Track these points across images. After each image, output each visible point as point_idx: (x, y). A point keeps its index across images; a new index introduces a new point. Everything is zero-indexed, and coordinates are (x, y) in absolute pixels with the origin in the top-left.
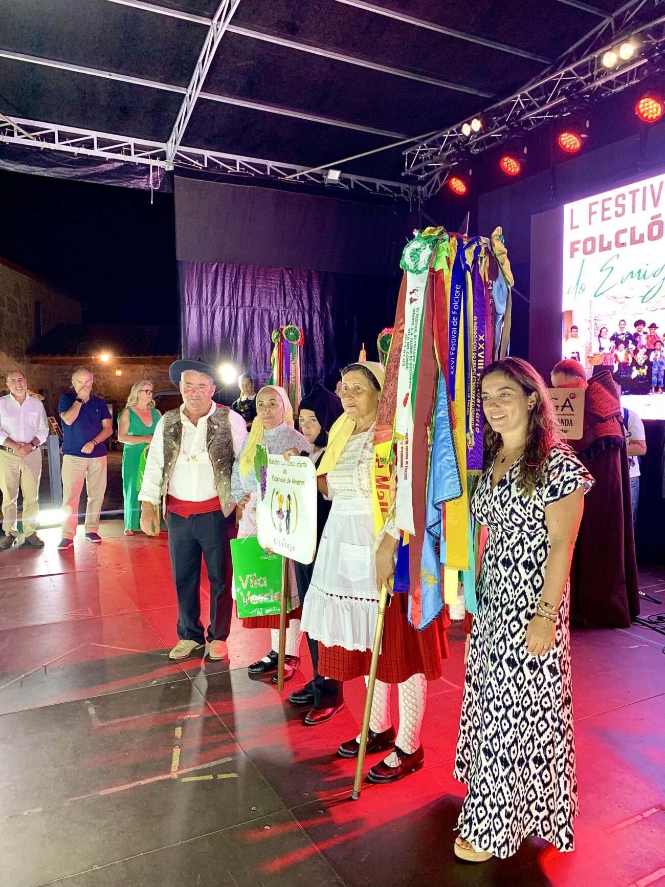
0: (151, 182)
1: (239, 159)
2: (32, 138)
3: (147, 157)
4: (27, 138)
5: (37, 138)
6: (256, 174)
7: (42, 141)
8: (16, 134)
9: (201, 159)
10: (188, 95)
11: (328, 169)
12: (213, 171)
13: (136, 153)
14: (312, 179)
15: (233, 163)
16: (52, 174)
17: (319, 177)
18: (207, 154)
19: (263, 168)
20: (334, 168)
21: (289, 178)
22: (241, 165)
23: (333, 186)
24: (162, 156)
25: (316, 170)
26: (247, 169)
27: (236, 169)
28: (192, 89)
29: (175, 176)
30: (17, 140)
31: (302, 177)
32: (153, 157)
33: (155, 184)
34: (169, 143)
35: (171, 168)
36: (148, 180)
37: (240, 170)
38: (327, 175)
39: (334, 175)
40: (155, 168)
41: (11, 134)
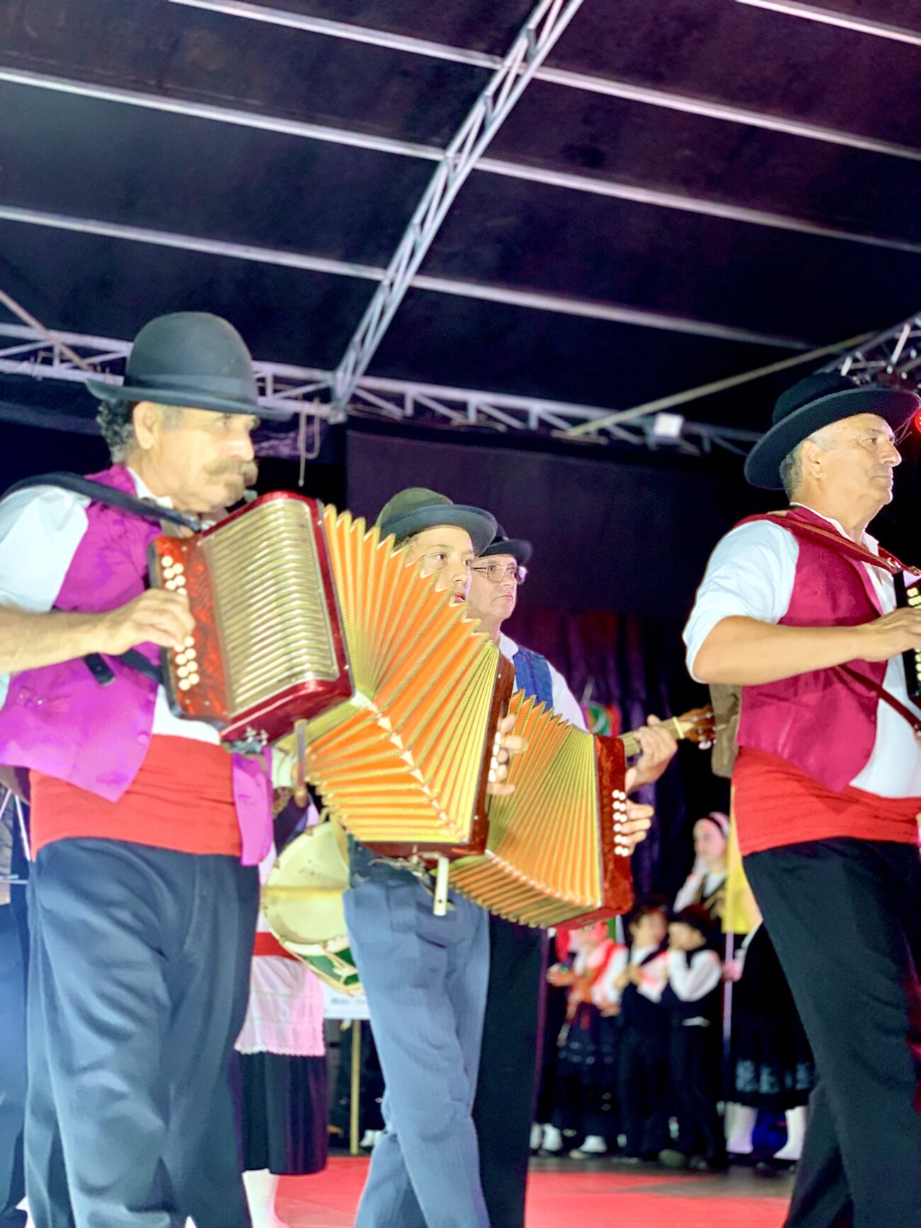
0: (301, 445)
1: (477, 399)
2: (85, 367)
3: (296, 399)
4: (77, 368)
5: (94, 367)
6: (509, 427)
7: (103, 371)
8: (56, 362)
9: (399, 400)
10: (386, 283)
11: (653, 414)
12: (422, 422)
13: (276, 391)
14: (622, 434)
15: (461, 407)
17: (637, 430)
18: (414, 391)
19: (521, 415)
20: (671, 410)
21: (575, 433)
22: (479, 411)
23: (667, 449)
24: (325, 396)
25: (632, 416)
26: (490, 418)
27: (466, 417)
28: (397, 270)
29: (350, 433)
30: (58, 371)
31: (603, 432)
32: (308, 397)
33: (309, 448)
34: (340, 374)
35: (340, 418)
36: (295, 440)
37: (478, 419)
38: (653, 425)
39: (669, 427)
40: (310, 419)
41: (48, 361)
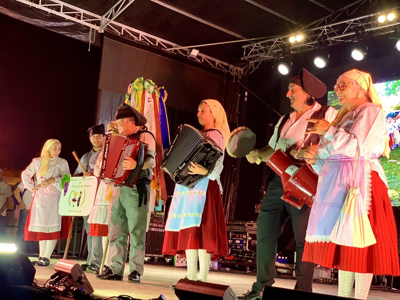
0: (90, 38)
1: (142, 33)
3: (89, 22)
6: (150, 44)
7: (32, 2)
9: (120, 29)
11: (192, 48)
12: (126, 37)
14: (181, 53)
15: (137, 35)
16: (33, 22)
17: (185, 52)
18: (124, 27)
19: (154, 41)
21: (168, 50)
22: (142, 37)
23: (192, 59)
24: (98, 23)
26: (145, 40)
29: (105, 37)
32: (93, 23)
34: (104, 17)
35: (103, 31)
36: (88, 36)
37: (141, 40)
39: (195, 53)
40: (93, 30)
